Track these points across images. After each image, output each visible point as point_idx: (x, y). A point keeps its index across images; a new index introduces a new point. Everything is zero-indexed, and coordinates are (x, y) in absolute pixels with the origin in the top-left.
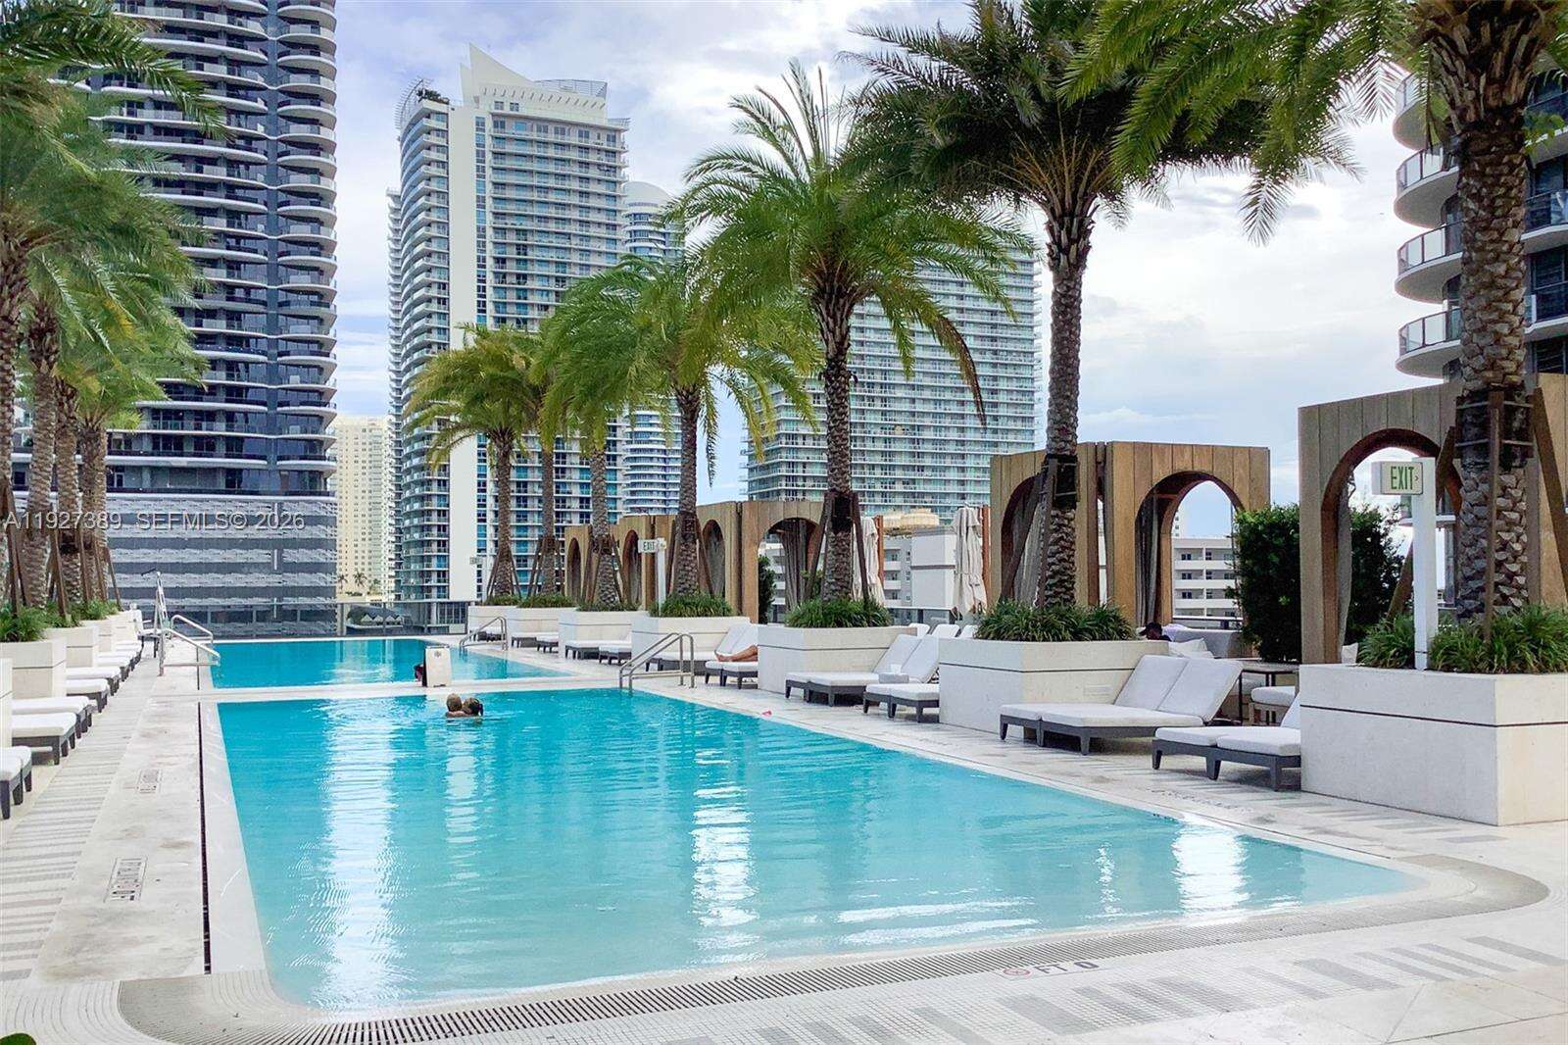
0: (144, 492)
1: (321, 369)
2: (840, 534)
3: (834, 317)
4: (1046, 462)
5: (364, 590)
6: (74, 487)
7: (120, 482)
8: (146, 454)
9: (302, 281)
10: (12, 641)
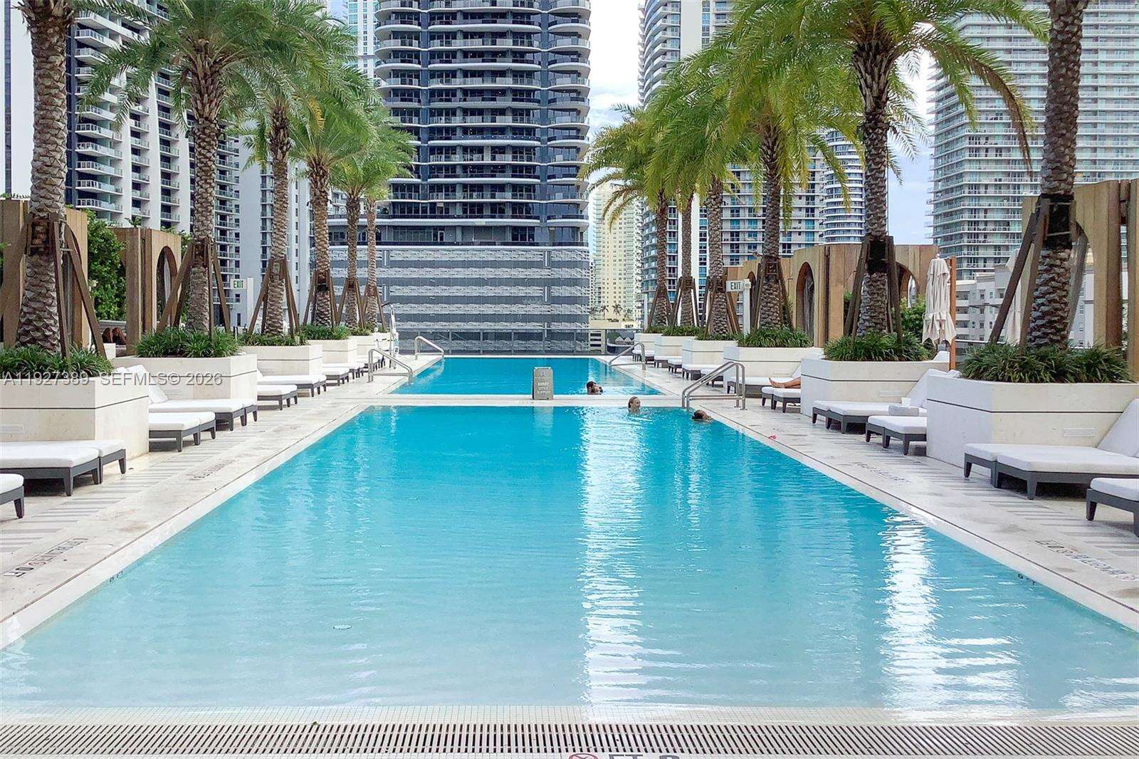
0: (458, 244)
1: (578, 150)
2: (875, 275)
3: (872, 74)
4: (1038, 203)
5: (620, 318)
6: (326, 243)
7: (442, 239)
8: (459, 217)
9: (564, 82)
10: (206, 356)
